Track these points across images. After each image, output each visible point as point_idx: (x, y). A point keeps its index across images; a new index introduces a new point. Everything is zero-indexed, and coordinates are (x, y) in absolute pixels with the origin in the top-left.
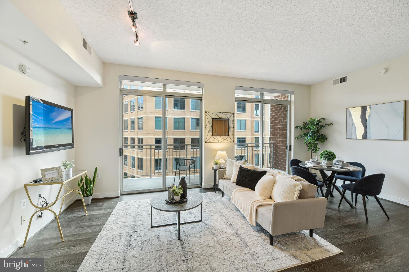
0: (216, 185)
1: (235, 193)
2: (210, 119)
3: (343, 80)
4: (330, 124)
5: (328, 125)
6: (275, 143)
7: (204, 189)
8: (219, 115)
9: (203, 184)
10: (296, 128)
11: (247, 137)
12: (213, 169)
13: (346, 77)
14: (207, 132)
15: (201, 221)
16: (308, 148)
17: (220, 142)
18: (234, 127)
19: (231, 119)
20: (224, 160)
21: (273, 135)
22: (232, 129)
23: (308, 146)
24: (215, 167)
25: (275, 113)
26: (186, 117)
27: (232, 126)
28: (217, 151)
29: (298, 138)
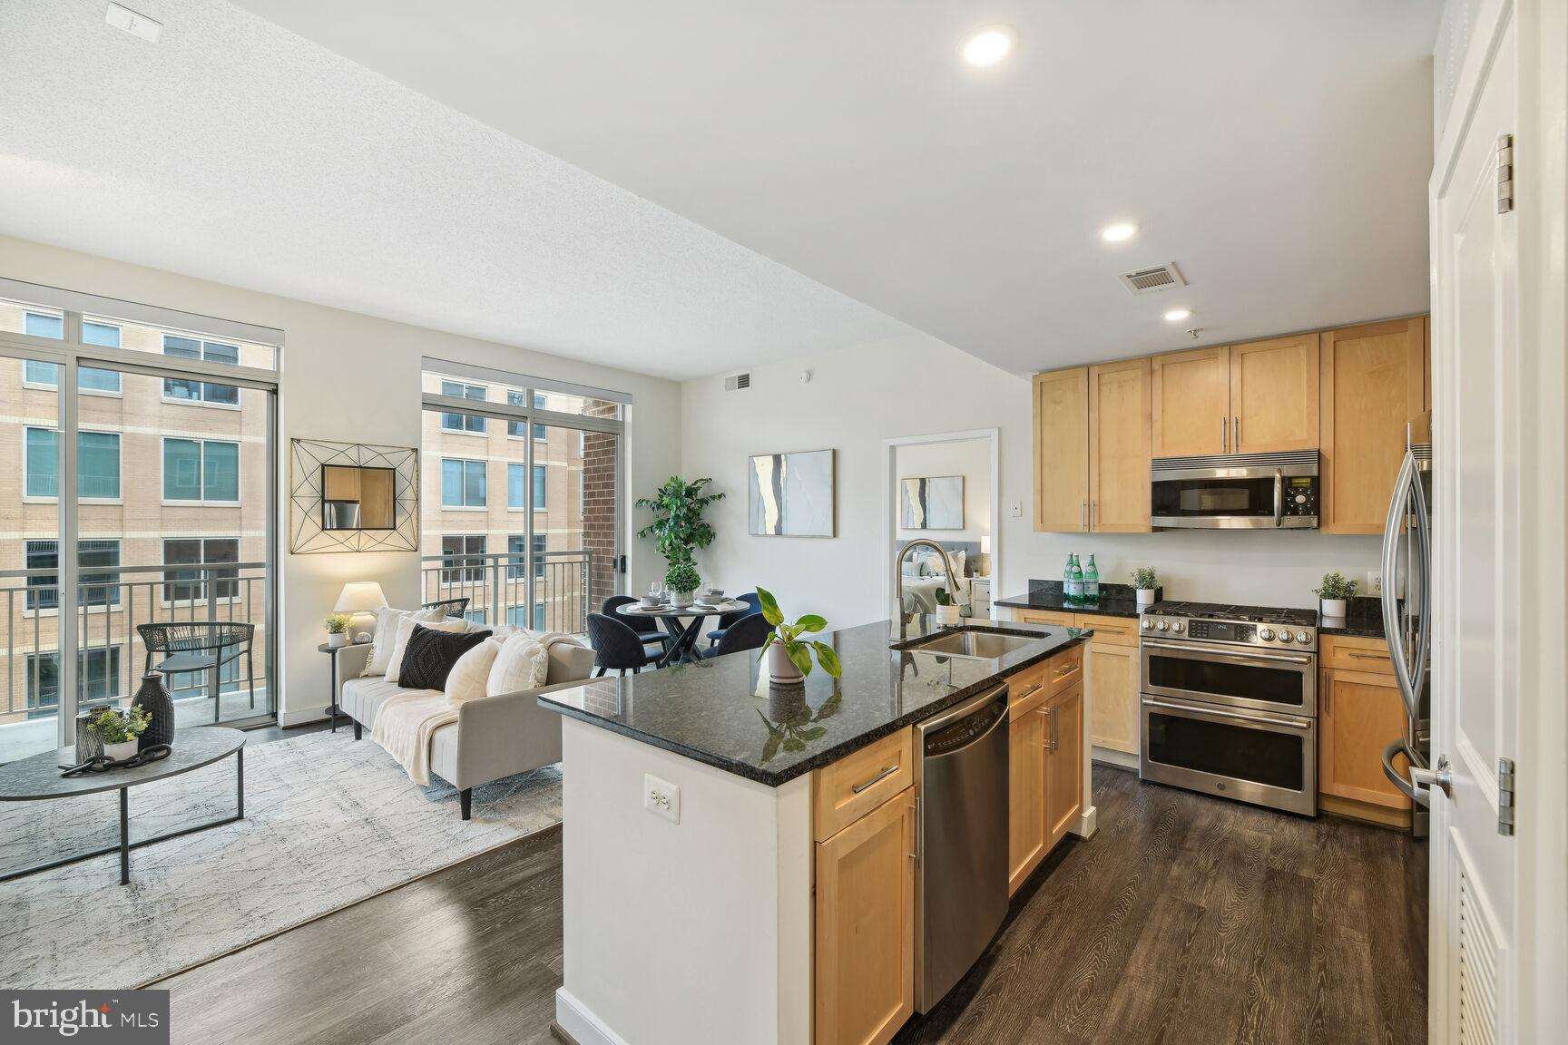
0: (334, 708)
1: (383, 711)
2: (312, 466)
3: (744, 381)
4: (720, 496)
5: (713, 498)
6: (597, 552)
7: (285, 728)
8: (353, 452)
9: (282, 712)
10: (639, 503)
11: (551, 531)
12: (324, 649)
13: (748, 375)
14: (298, 515)
15: (240, 817)
16: (669, 561)
17: (358, 551)
18: (417, 500)
19: (405, 469)
20: (372, 613)
21: (592, 527)
22: (409, 505)
23: (668, 557)
24: (331, 640)
25: (596, 454)
26: (246, 439)
27: (409, 494)
28: (342, 582)
29: (643, 534)
